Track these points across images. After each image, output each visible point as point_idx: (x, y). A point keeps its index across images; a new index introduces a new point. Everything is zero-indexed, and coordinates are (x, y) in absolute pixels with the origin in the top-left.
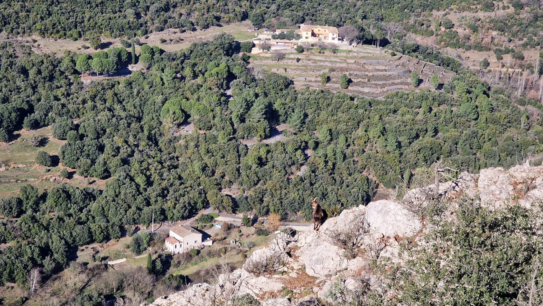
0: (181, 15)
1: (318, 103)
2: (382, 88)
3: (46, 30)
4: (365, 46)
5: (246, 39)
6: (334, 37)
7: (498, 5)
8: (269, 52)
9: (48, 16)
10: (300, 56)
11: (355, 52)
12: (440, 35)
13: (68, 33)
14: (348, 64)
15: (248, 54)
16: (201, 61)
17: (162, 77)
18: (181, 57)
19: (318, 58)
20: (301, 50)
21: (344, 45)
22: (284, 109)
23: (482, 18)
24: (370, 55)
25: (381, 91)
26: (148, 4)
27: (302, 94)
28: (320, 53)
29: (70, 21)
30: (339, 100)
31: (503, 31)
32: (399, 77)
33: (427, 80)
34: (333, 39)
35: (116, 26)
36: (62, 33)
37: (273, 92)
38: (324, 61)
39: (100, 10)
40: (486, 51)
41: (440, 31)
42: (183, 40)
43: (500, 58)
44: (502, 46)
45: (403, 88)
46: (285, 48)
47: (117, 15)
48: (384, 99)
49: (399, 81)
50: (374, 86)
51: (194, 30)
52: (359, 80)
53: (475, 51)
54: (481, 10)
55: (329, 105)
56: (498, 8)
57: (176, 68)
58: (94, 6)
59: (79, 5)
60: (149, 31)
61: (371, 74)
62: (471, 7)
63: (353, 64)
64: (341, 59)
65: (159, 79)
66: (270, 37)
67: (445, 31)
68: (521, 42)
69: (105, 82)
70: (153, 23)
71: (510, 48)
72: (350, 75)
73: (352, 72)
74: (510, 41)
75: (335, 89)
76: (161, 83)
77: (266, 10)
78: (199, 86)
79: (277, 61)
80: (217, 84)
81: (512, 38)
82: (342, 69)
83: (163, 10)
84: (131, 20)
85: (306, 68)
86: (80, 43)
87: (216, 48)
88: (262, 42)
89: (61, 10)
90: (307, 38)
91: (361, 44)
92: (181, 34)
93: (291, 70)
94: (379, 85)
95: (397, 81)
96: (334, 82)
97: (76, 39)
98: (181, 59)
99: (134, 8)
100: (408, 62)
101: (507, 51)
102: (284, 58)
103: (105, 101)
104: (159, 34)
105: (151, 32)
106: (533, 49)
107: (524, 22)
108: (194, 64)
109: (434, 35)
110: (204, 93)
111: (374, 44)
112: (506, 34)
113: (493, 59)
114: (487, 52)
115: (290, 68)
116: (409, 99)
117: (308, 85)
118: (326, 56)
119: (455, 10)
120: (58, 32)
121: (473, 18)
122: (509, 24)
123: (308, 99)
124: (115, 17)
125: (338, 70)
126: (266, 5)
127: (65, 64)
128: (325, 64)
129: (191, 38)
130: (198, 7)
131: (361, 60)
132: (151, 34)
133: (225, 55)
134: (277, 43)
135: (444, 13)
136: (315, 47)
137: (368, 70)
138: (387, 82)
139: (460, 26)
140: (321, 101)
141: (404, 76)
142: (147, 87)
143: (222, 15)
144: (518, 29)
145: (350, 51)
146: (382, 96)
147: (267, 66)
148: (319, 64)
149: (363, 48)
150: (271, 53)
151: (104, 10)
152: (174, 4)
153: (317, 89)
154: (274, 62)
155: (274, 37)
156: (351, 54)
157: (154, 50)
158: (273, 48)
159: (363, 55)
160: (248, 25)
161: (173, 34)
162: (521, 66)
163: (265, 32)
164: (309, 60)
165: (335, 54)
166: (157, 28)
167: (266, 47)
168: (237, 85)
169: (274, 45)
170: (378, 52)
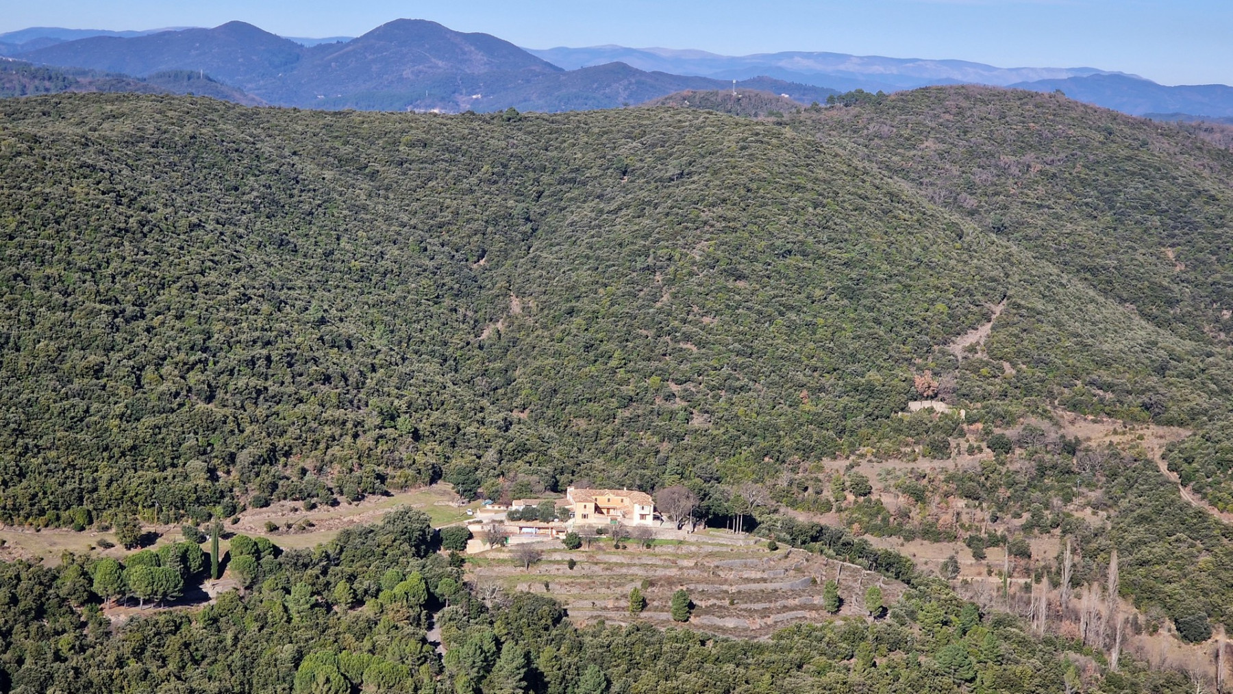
0: (304, 472)
1: (631, 654)
2: (762, 618)
3: (16, 509)
4: (713, 531)
5: (450, 522)
6: (643, 512)
7: (958, 445)
8: (504, 548)
9: (18, 479)
10: (575, 555)
11: (692, 544)
12: (846, 509)
13: (65, 515)
14: (681, 568)
15: (461, 554)
16: (365, 568)
17: (286, 604)
18: (321, 560)
19: (614, 559)
20: (574, 542)
21: (666, 530)
22: (560, 669)
23: (928, 471)
24: (724, 549)
25: (763, 625)
26: (233, 450)
27: (594, 636)
28: (617, 547)
29: (68, 487)
30: (678, 645)
31: (977, 499)
32: (795, 593)
33: (854, 599)
34: (643, 516)
35: (169, 498)
36: (50, 514)
37: (528, 632)
38: (629, 565)
39: (130, 463)
40: (949, 542)
41: (846, 502)
42: (313, 525)
43: (979, 556)
44: (978, 529)
45: (808, 616)
46: (539, 539)
47: (169, 472)
48: (771, 642)
49: (797, 602)
50: (745, 614)
51: (335, 503)
52: (710, 602)
53: (925, 542)
54: (924, 456)
55: (655, 657)
56: (959, 453)
57: (313, 585)
58: (117, 456)
59: (85, 453)
60: (239, 508)
61: (734, 589)
62: (903, 450)
63: (692, 568)
64: (665, 560)
65: (281, 608)
66: (503, 516)
67: (856, 502)
68: (1018, 522)
69: (162, 619)
70: (247, 490)
71: (999, 533)
72: (690, 591)
73: (692, 587)
74: (995, 519)
75: (663, 622)
76: (285, 619)
77: (477, 461)
78: (372, 624)
79: (525, 569)
80: (408, 618)
81: (998, 514)
82: (670, 582)
83: (264, 462)
84: (201, 483)
85: (591, 582)
86: (91, 537)
87: (394, 541)
88: (487, 528)
89: (46, 464)
90: (585, 516)
91: (702, 527)
92: (308, 513)
93: (558, 587)
94: (756, 611)
95: (791, 602)
96: (656, 609)
97: (82, 529)
98: (321, 564)
99: (203, 457)
100: (805, 563)
101: (995, 541)
102: (539, 560)
103: (164, 660)
104: (261, 513)
105: (244, 509)
106: (1046, 536)
107: (1018, 478)
108: (352, 575)
109: (833, 510)
110: (384, 638)
111: (731, 527)
112: (984, 505)
113: (966, 558)
114: (951, 545)
115: (557, 581)
116: (827, 639)
117: (600, 616)
118: (632, 555)
119: (869, 457)
120: (42, 512)
121: (911, 472)
122: (988, 484)
123: (608, 646)
124: (165, 478)
125: (663, 582)
126: (473, 451)
127: (69, 579)
128: (631, 572)
129: (331, 522)
130: (338, 454)
131: (707, 559)
132: (244, 513)
133: (414, 555)
134: (521, 528)
135: (847, 463)
136: (603, 536)
137: (726, 580)
138: (772, 605)
139: (886, 490)
140: (638, 649)
141: (804, 591)
142: (253, 627)
143: (390, 471)
144: (1008, 494)
145: (680, 542)
146: (767, 634)
147: (504, 578)
148: (618, 571)
149: (708, 534)
150: (510, 551)
151: (139, 463)
152: (286, 448)
153: (623, 624)
154: (519, 569)
155: (513, 517)
156: (684, 549)
157: (260, 546)
158: (512, 541)
159: (709, 549)
160: (445, 493)
161: (291, 514)
162: (1027, 572)
163: (489, 507)
164: (596, 564)
165: (651, 550)
166: (257, 499)
167: (498, 539)
168: (450, 620)
169: (513, 534)
170: (741, 542)
